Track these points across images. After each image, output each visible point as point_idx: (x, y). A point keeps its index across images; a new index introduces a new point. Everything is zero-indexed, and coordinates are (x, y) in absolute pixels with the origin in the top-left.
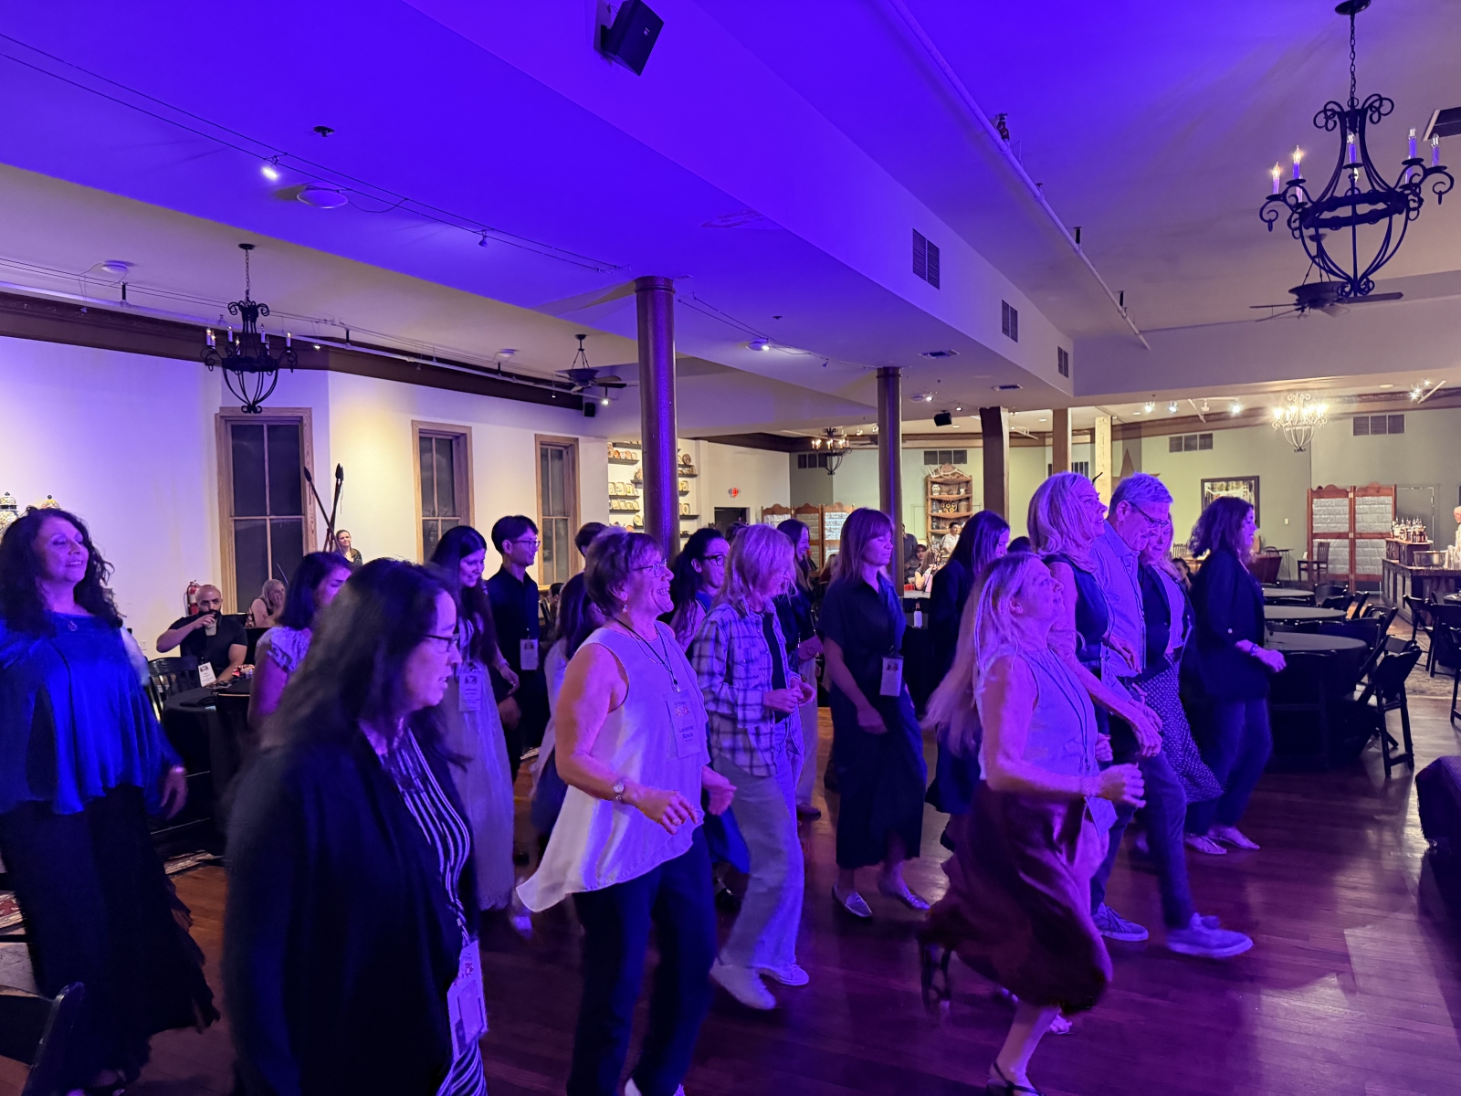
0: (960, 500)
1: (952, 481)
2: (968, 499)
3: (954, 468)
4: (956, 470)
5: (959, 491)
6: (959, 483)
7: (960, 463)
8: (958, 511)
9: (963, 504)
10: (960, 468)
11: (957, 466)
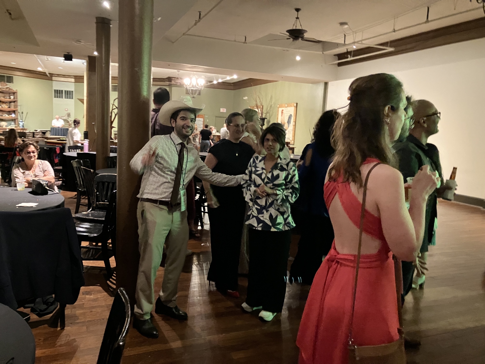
0: (10, 102)
1: (7, 91)
2: (14, 102)
3: (7, 85)
4: (8, 86)
5: (10, 97)
6: (10, 93)
7: (10, 82)
8: (9, 107)
9: (12, 104)
10: (9, 85)
11: (8, 83)
